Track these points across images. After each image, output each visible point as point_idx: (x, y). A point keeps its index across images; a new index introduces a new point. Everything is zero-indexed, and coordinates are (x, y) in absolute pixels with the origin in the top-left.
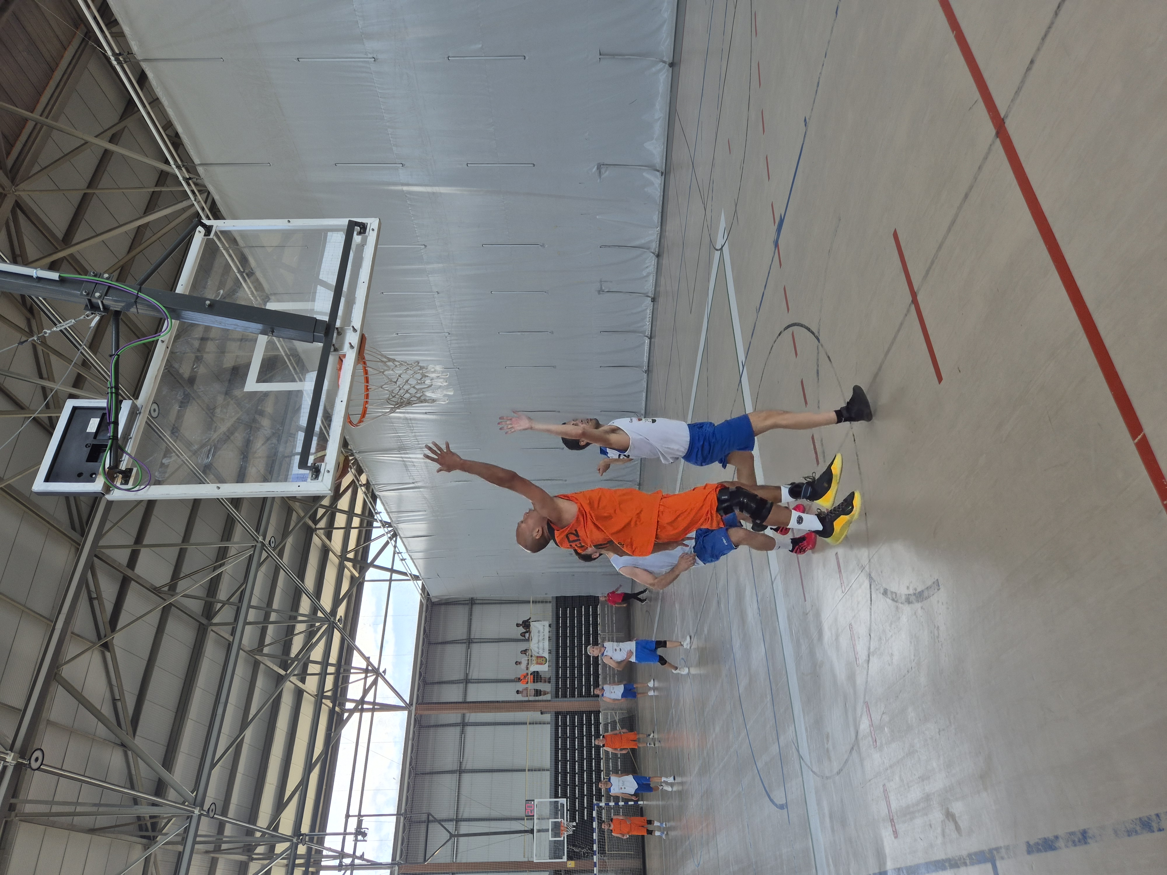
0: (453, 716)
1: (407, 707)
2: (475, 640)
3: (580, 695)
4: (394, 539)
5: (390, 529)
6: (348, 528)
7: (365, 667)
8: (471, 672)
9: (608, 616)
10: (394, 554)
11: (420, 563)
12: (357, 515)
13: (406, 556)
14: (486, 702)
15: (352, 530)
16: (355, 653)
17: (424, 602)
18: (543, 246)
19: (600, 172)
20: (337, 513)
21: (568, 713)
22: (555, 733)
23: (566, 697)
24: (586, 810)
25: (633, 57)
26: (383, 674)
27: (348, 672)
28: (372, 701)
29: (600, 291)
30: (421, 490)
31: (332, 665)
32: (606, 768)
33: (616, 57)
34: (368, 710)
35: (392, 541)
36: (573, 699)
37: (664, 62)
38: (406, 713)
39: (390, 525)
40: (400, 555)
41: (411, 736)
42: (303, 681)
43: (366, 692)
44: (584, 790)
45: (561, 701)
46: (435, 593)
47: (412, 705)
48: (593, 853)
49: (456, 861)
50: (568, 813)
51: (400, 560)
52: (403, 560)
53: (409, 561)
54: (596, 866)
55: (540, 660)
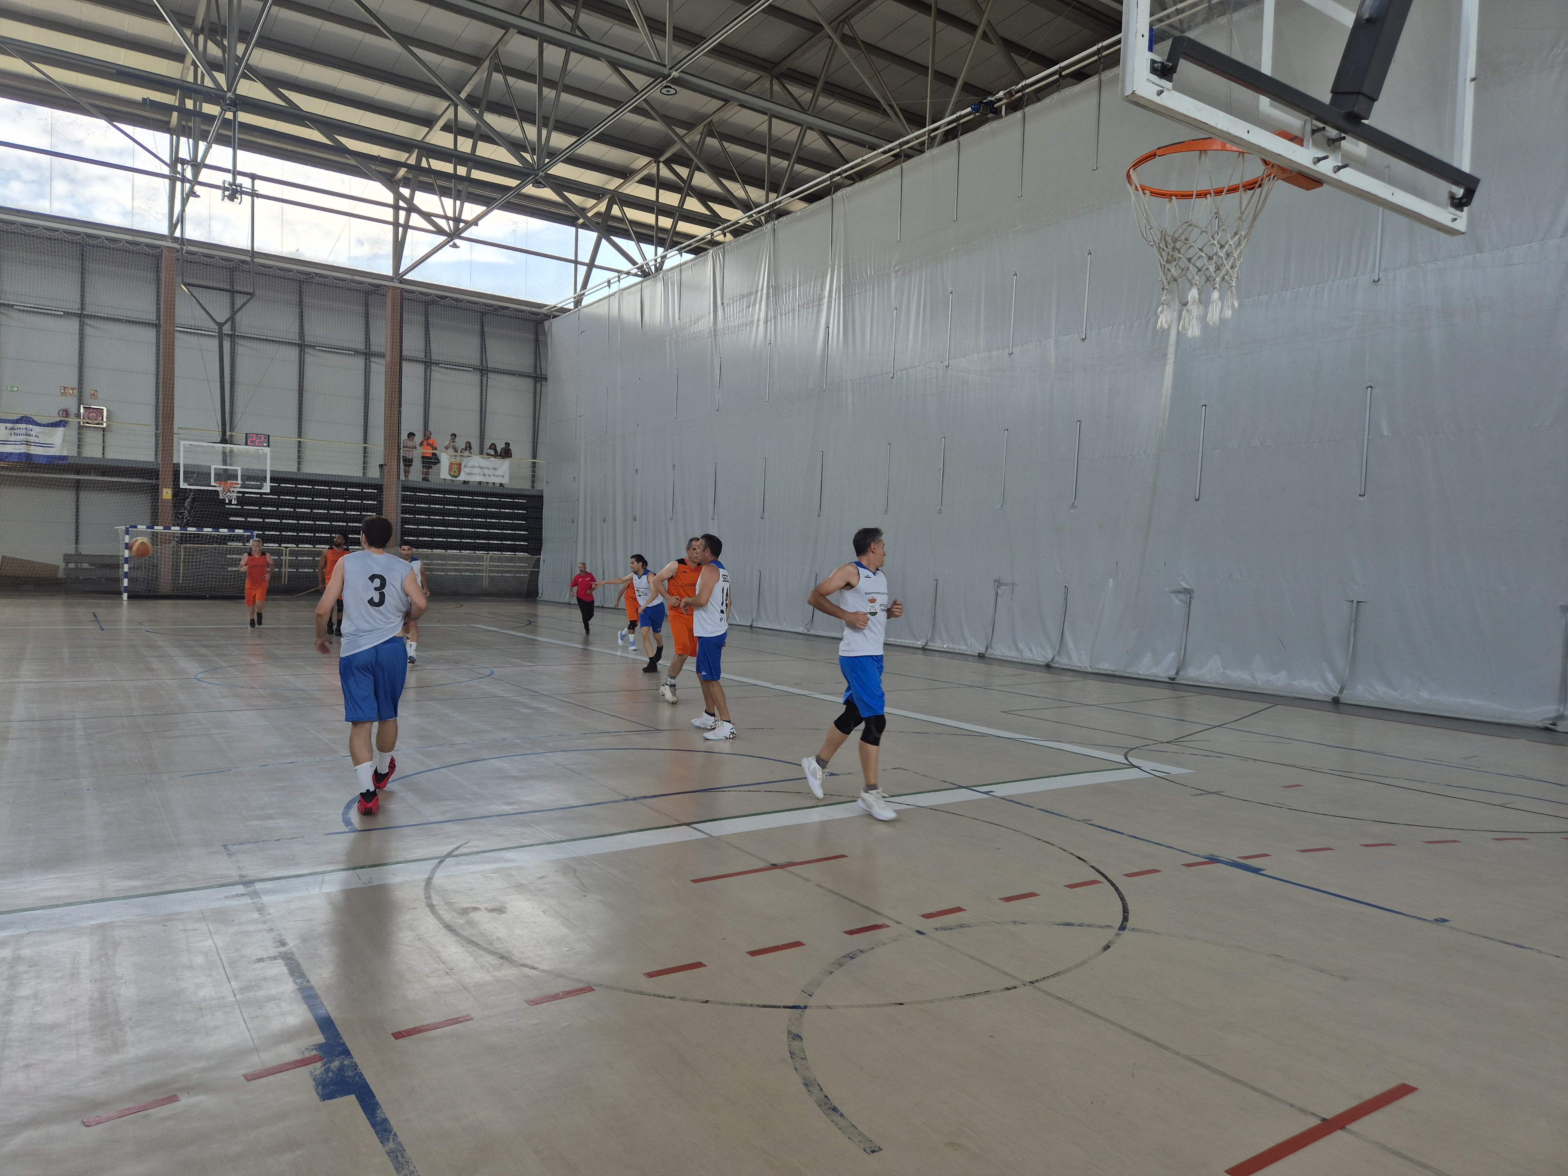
0: (381, 340)
2: (485, 379)
4: (639, 273)
5: (653, 268)
6: (657, 209)
7: (463, 217)
8: (440, 369)
9: (513, 567)
10: (620, 272)
11: (602, 309)
12: (675, 224)
13: (615, 287)
14: (400, 388)
15: (654, 216)
16: (483, 208)
17: (544, 310)
18: (1073, 506)
19: (1180, 592)
20: (680, 194)
21: (380, 503)
22: (353, 483)
23: (403, 501)
24: (244, 519)
25: (1351, 647)
26: (451, 243)
27: (458, 195)
28: (411, 224)
29: (998, 583)
30: (712, 314)
31: (469, 172)
32: (301, 551)
33: (1353, 624)
34: (396, 216)
35: (635, 271)
36: (399, 511)
37: (1341, 691)
38: (389, 272)
39: (659, 269)
40: (617, 279)
41: (357, 278)
42: (446, 128)
43: (427, 216)
44: (272, 518)
45: (398, 494)
46: (556, 326)
47: (401, 282)
48: (184, 526)
49: (177, 331)
50: (246, 495)
51: (606, 279)
52: (609, 283)
53: (606, 292)
54: (164, 529)
55: (456, 469)
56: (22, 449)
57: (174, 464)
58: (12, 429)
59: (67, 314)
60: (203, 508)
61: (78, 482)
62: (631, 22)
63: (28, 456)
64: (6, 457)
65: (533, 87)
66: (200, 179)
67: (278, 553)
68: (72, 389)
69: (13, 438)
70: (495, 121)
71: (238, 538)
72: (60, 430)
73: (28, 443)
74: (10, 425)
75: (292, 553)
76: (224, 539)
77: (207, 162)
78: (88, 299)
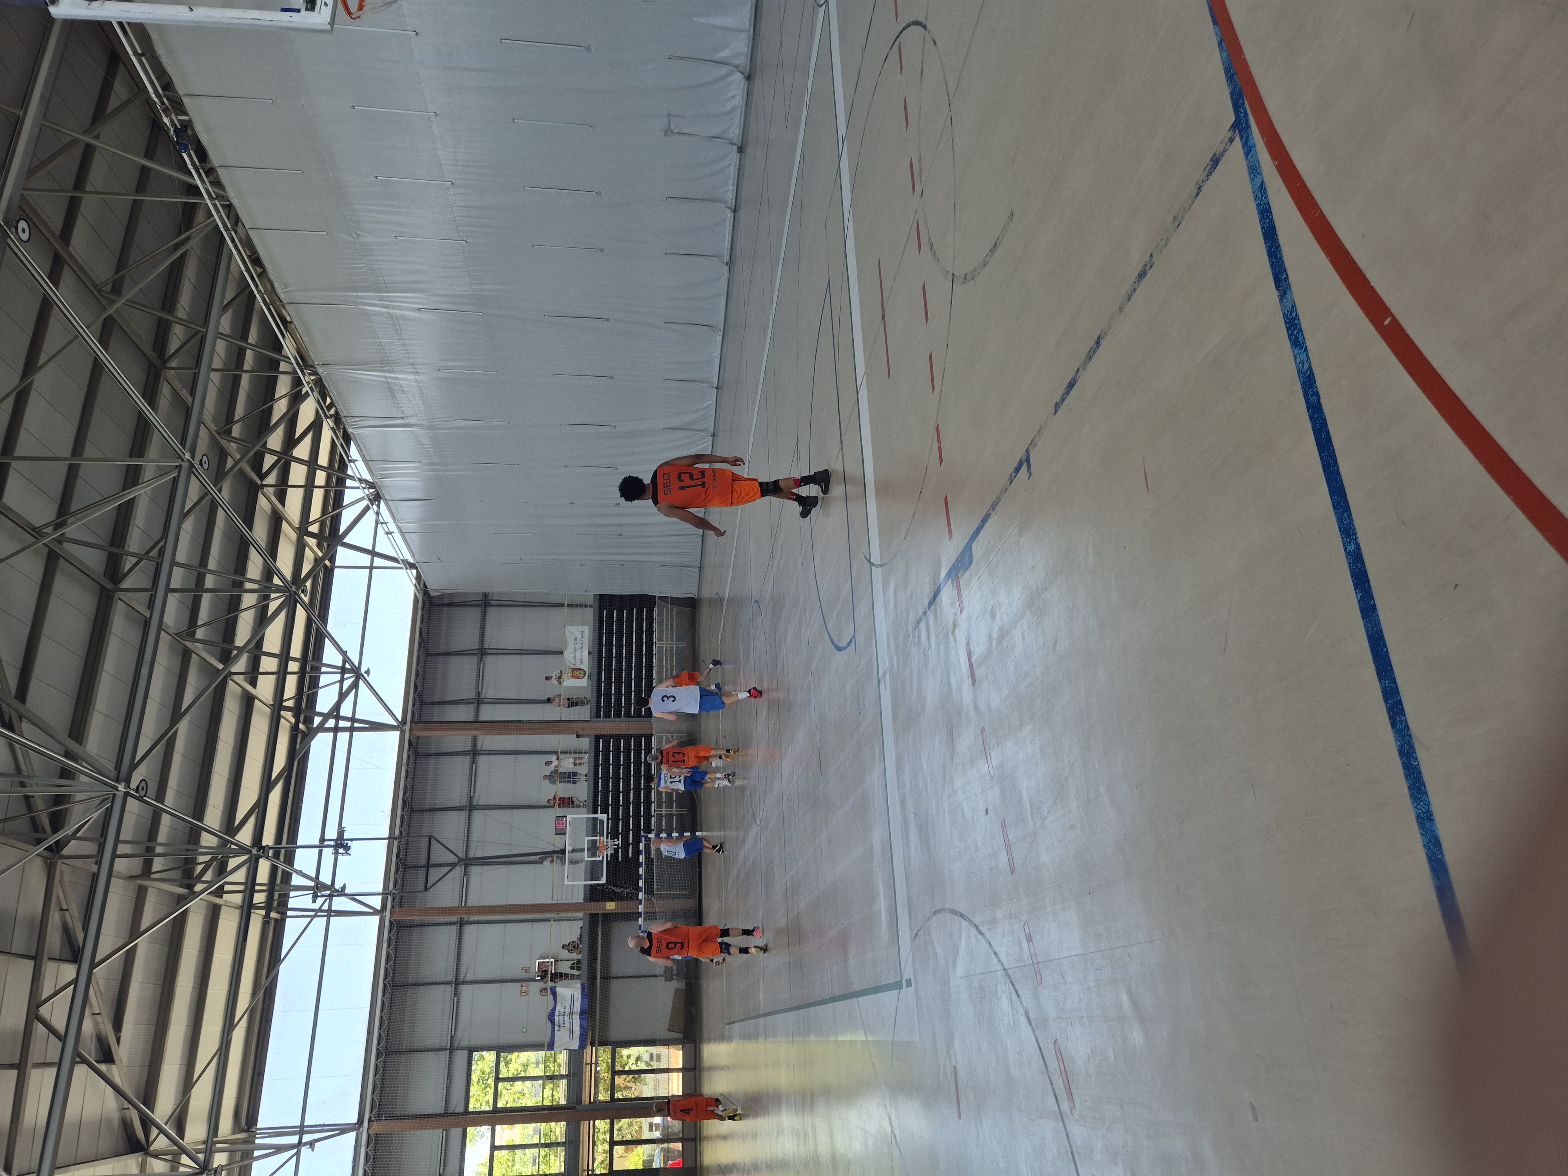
0: (459, 740)
1: (400, 726)
2: (490, 651)
3: (628, 714)
4: (377, 503)
5: (371, 491)
6: (309, 487)
7: (340, 665)
8: (484, 690)
9: (667, 620)
10: (377, 523)
11: (414, 539)
12: (322, 468)
13: (392, 527)
14: (505, 721)
15: (315, 490)
16: (328, 643)
17: (420, 597)
18: (588, 48)
20: (292, 463)
21: (611, 736)
22: (595, 758)
23: (610, 717)
24: (631, 846)
26: (366, 675)
27: (317, 670)
28: (350, 716)
29: (668, 132)
30: (413, 429)
31: (294, 659)
34: (344, 729)
35: (375, 507)
36: (619, 719)
38: (397, 734)
39: (371, 485)
40: (384, 525)
41: (405, 761)
42: (253, 683)
43: (342, 696)
44: (629, 823)
45: (603, 721)
46: (435, 585)
47: (405, 723)
48: (638, 889)
49: (465, 904)
50: (610, 831)
51: (385, 536)
52: (389, 533)
53: (397, 536)
54: (641, 904)
55: (576, 672)
56: (576, 1019)
57: (584, 901)
58: (559, 1026)
59: (456, 994)
60: (622, 878)
61: (603, 978)
62: (131, 503)
63: (582, 1013)
64: (584, 1029)
65: (206, 598)
66: (329, 883)
67: (660, 817)
68: (522, 986)
69: (567, 1025)
70: (243, 635)
71: (648, 847)
72: (559, 990)
73: (571, 1014)
74: (557, 1028)
75: (659, 805)
76: (648, 858)
77: (314, 876)
78: (442, 979)
